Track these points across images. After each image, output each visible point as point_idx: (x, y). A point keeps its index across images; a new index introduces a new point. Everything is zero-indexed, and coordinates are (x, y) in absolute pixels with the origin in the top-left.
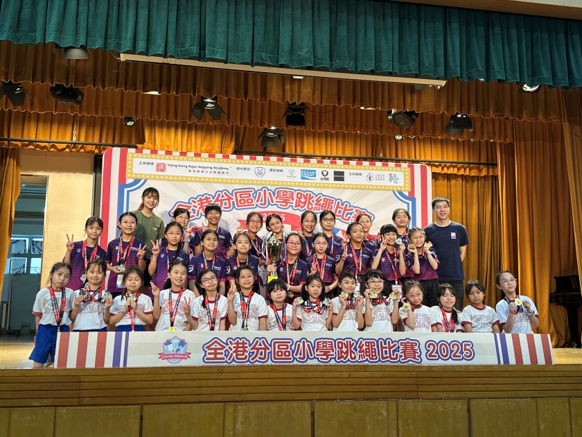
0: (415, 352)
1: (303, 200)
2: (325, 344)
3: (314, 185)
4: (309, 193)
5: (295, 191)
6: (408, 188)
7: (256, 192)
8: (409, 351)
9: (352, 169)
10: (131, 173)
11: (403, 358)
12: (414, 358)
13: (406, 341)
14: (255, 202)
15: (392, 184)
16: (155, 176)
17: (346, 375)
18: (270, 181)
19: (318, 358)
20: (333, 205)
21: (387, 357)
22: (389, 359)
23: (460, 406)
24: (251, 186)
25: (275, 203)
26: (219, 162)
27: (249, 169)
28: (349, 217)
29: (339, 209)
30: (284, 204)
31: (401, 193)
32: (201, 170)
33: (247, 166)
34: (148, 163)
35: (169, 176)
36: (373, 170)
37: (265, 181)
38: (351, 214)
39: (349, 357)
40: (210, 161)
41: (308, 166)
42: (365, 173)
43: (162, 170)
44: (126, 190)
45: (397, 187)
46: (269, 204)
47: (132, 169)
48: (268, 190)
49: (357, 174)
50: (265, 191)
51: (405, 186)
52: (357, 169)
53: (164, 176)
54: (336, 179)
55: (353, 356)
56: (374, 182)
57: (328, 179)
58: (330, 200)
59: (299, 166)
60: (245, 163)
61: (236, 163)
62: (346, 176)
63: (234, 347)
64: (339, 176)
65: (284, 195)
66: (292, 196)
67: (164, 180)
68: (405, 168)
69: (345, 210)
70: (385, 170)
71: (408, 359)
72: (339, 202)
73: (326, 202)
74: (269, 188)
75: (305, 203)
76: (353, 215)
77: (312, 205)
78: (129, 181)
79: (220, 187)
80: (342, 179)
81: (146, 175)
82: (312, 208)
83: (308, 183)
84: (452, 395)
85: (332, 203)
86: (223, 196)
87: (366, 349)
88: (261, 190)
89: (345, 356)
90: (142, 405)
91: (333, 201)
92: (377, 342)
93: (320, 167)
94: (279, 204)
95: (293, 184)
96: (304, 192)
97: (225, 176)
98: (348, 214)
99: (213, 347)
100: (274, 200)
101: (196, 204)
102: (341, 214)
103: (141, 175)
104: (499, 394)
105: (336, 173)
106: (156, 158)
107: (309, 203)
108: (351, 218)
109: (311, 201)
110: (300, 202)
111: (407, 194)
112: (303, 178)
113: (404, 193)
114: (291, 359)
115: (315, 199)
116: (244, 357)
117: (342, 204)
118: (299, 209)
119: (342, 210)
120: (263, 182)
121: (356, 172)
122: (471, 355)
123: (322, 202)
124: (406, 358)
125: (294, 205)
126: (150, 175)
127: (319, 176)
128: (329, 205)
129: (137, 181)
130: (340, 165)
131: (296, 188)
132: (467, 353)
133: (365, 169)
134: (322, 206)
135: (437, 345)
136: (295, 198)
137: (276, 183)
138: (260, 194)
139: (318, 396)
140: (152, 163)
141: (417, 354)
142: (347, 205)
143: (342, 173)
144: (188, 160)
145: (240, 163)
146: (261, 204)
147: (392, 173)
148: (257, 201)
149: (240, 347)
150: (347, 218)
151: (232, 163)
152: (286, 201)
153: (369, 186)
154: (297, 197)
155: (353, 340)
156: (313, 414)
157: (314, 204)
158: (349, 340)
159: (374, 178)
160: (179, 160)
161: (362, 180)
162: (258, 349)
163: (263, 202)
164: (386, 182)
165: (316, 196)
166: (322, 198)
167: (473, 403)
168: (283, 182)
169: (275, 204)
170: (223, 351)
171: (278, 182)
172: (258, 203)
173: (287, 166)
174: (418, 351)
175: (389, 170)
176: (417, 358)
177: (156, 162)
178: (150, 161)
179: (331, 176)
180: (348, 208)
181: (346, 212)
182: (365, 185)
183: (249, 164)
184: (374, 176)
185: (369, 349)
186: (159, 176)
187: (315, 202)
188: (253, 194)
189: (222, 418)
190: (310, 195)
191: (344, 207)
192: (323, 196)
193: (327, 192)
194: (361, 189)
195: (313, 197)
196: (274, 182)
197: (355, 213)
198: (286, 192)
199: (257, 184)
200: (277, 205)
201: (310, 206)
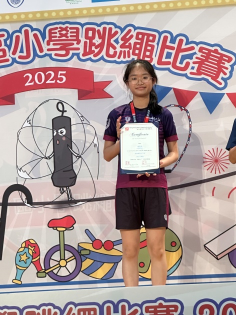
1: (97, 41)
3: (116, 10)
4: (108, 27)
5: (82, 25)
7: (10, 36)
13: (157, 304)
14: (9, 55)
18: (34, 13)
20: (155, 44)
24: (1, 27)
25: (45, 52)
28: (188, 64)
29: (166, 50)
30: (63, 52)
37: (26, 14)
38: (190, 57)
46: (35, 54)
48: (33, 29)
50: (26, 32)
58: (149, 35)
65: (62, 35)
66: (77, 36)
69: (179, 50)
72: (166, 38)
73: (142, 39)
74: (34, 25)
75: (101, 46)
76: (194, 60)
77: (114, 48)
82: (115, 53)
83: (104, 8)
85: (153, 41)
88: (20, 31)
91: (154, 36)
92: (101, 308)
94: (53, 53)
95: (77, 12)
96: (99, 25)
98: (184, 58)
100: (45, 47)
102: (171, 60)
107: (110, 45)
108: (191, 65)
109: (112, 41)
110: (92, 44)
115: (120, 36)
117: (173, 41)
118: (90, 59)
119: (174, 52)
120: (23, 17)
123: (133, 41)
125: (81, 51)
128: (147, 45)
131: (83, 21)
134: (135, 48)
135: (218, 307)
136: (83, 39)
137: (46, 15)
138: (18, 37)
142: (181, 41)
146: (20, 57)
148: (14, 53)
150: (183, 66)
152: (65, 47)
154: (87, 37)
155: (55, 307)
157: (118, 46)
158: (47, 308)
163: (25, 54)
165: (122, 30)
166: (134, 33)
168: (57, 12)
169: (46, 55)
171: (50, 12)
172: (16, 56)
180: (184, 46)
181: (181, 54)
187: (121, 42)
188: (5, 41)
190: (110, 29)
191: (175, 46)
192: (135, 28)
193: (142, 21)
195: (116, 33)
196: (42, 13)
197: (199, 55)
198: (66, 29)
199: (11, 22)
200: (50, 55)
201: (112, 51)
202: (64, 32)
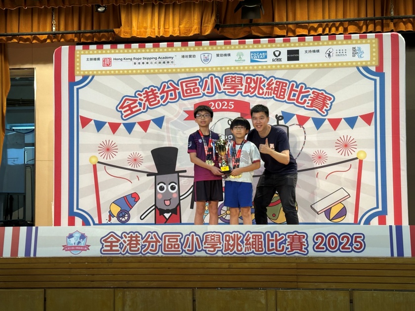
0: (302, 244)
1: (253, 85)
2: (213, 238)
3: (265, 67)
4: (259, 77)
5: (244, 76)
6: (375, 62)
7: (202, 80)
8: (296, 243)
9: (309, 45)
10: (80, 70)
11: (289, 250)
12: (301, 250)
13: (294, 234)
14: (201, 91)
15: (356, 58)
16: (102, 71)
17: (226, 265)
18: (217, 68)
19: (205, 251)
20: (286, 88)
21: (273, 249)
22: (275, 251)
23: (342, 298)
24: (197, 74)
25: (222, 90)
26: (163, 51)
27: (194, 56)
28: (305, 100)
29: (293, 92)
30: (233, 91)
31: (366, 69)
32: (145, 61)
33: (192, 53)
34: (95, 59)
35: (115, 71)
36: (333, 44)
37: (212, 68)
38: (307, 96)
39: (235, 249)
40: (154, 52)
41: (258, 48)
42: (323, 49)
43: (108, 65)
44: (75, 87)
45: (361, 62)
46: (216, 91)
47: (80, 66)
48: (215, 77)
49: (314, 51)
50: (212, 79)
51: (372, 60)
52: (314, 45)
53: (110, 71)
54: (289, 59)
55: (239, 248)
56: (334, 59)
57: (280, 60)
58: (283, 83)
59: (249, 48)
60: (190, 50)
61: (181, 51)
62: (301, 55)
63: (128, 240)
64: (293, 55)
65: (232, 81)
66: (241, 82)
67: (111, 74)
68: (371, 39)
69: (301, 92)
70: (347, 44)
71: (295, 251)
72: (293, 85)
73: (279, 85)
74: (216, 74)
75: (255, 88)
76: (309, 98)
77: (263, 89)
78: (78, 79)
79: (166, 78)
80: (297, 59)
81: (93, 71)
82: (263, 92)
83: (258, 66)
84: (334, 286)
85: (286, 86)
86: (168, 87)
87: (253, 242)
88: (208, 77)
89: (231, 248)
90: (45, 289)
91: (286, 84)
92: (265, 235)
93: (272, 47)
94: (227, 91)
95: (242, 68)
96: (254, 76)
97: (170, 66)
98: (303, 97)
99: (109, 240)
100: (222, 87)
101: (142, 98)
102: (296, 98)
103: (88, 71)
104: (384, 286)
105: (289, 52)
106: (102, 53)
107: (260, 88)
108: (307, 101)
109: (262, 85)
110: (250, 87)
111: (373, 69)
112: (252, 61)
113: (370, 68)
114: (180, 251)
115: (266, 82)
116: (137, 249)
117: (297, 87)
118: (248, 96)
119: (297, 93)
120: (210, 69)
121: (312, 48)
122: (362, 247)
123: (274, 86)
124: (292, 250)
125: (243, 91)
126: (97, 71)
127: (270, 56)
128: (282, 88)
129: (85, 78)
130: (295, 43)
131: (245, 73)
132: (358, 245)
133: (323, 45)
134: (275, 90)
135: (326, 237)
136: (244, 84)
137: (223, 69)
138: (206, 81)
139: (199, 285)
140: (99, 59)
141: (303, 247)
142: (302, 87)
143: (297, 52)
144: (132, 52)
145: (185, 51)
146: (208, 93)
147: (356, 46)
148: (204, 90)
149: (134, 241)
150: (302, 101)
151: (177, 51)
152: (234, 88)
153: (328, 63)
154: (247, 82)
155: (240, 233)
156: (194, 301)
157: (265, 89)
158: (236, 234)
159: (334, 54)
160: (124, 53)
161: (320, 58)
162: (150, 242)
163: (210, 91)
164: (349, 58)
165: (268, 79)
166: (274, 81)
167: (356, 294)
168: (230, 67)
169: (223, 92)
170: (118, 244)
171: (226, 67)
172: (205, 92)
173: (235, 49)
174: (305, 244)
175: (352, 44)
176: (303, 250)
177: (102, 57)
178: (97, 56)
179: (284, 56)
180: (303, 90)
181: (301, 95)
182: (323, 63)
183: (194, 50)
184: (334, 52)
185: (255, 241)
186: (106, 71)
187: (267, 86)
188: (199, 83)
189: (112, 301)
190: (261, 78)
191: (299, 90)
192: (275, 78)
193: (279, 74)
194: (318, 67)
195: (264, 81)
196: (221, 67)
197: (312, 95)
198: (235, 77)
199: (203, 72)
200: (225, 92)
201: (261, 91)
202: (233, 79)
